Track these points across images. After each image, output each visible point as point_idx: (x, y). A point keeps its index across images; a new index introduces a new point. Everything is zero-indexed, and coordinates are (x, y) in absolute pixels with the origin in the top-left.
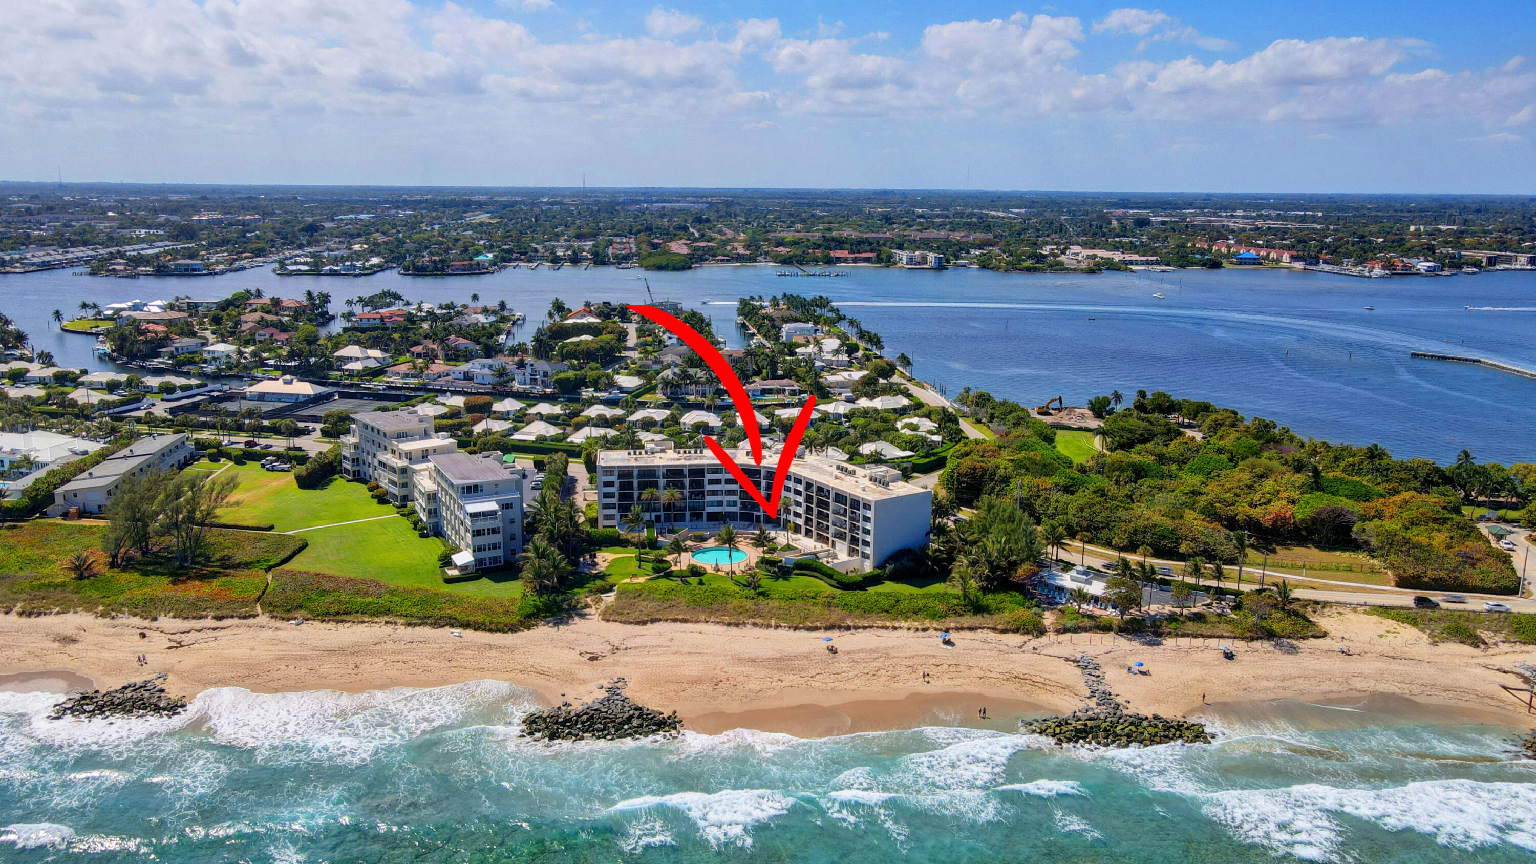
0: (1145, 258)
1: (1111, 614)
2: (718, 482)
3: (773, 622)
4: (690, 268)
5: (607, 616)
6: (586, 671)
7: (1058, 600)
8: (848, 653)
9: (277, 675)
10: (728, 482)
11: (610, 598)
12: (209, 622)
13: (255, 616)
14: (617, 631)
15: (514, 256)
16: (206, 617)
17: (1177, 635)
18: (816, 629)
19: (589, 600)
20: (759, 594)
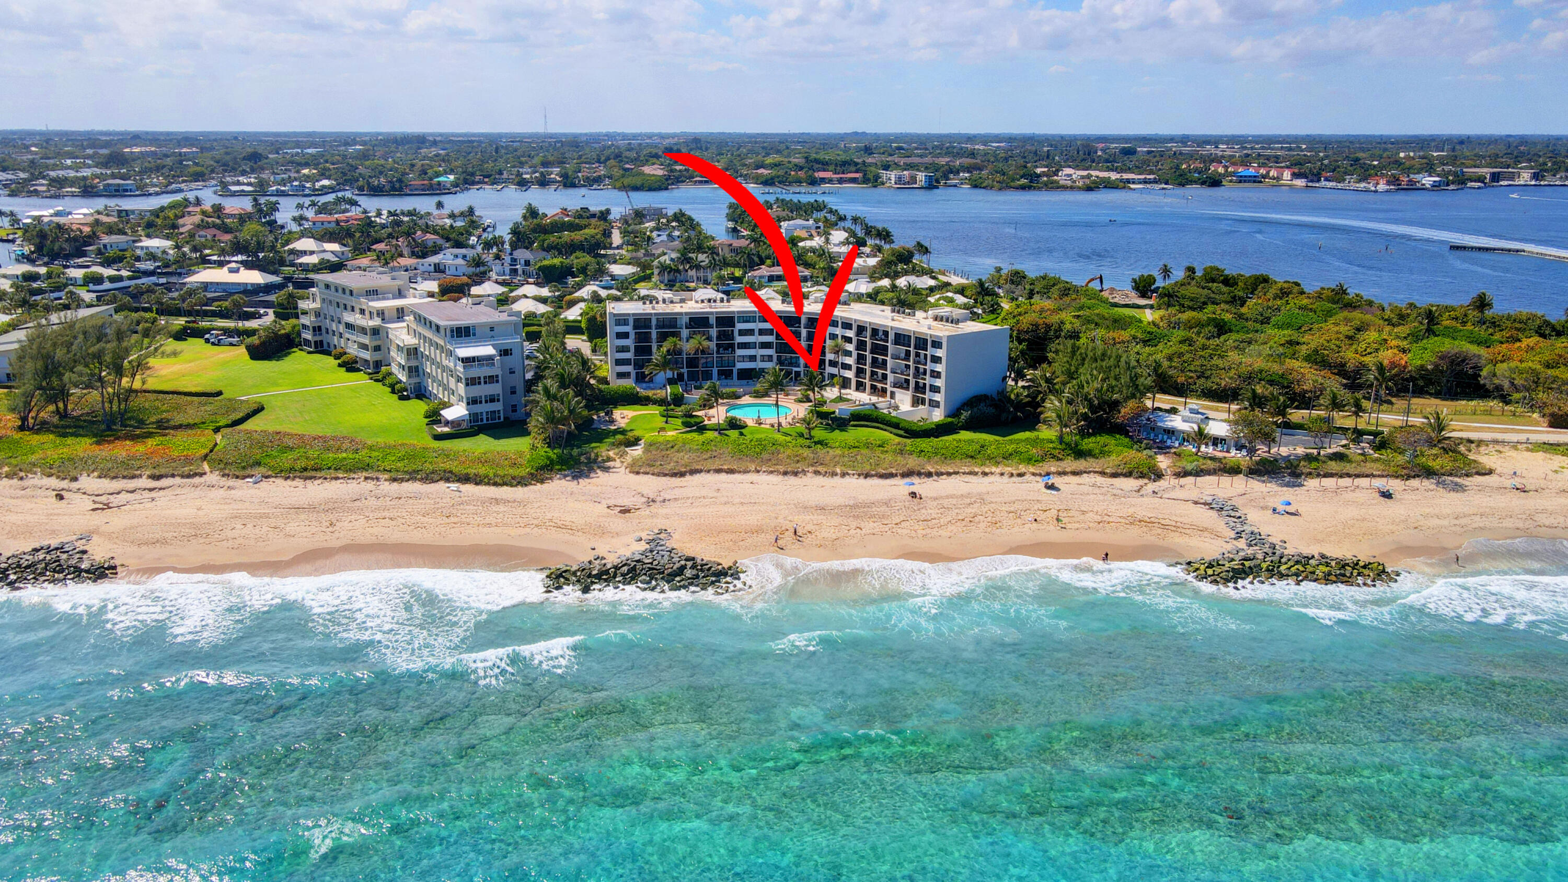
0: (1142, 177)
1: (1235, 456)
2: (750, 332)
3: (838, 470)
4: (667, 189)
5: (635, 469)
6: (618, 523)
7: (1169, 442)
8: (936, 499)
9: (230, 534)
10: (762, 332)
11: (637, 452)
12: (144, 482)
13: (201, 475)
14: (650, 484)
15: (477, 179)
16: (140, 476)
17: (1318, 475)
18: (891, 476)
19: (611, 453)
20: (816, 443)
